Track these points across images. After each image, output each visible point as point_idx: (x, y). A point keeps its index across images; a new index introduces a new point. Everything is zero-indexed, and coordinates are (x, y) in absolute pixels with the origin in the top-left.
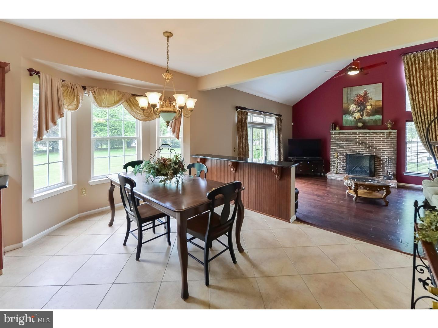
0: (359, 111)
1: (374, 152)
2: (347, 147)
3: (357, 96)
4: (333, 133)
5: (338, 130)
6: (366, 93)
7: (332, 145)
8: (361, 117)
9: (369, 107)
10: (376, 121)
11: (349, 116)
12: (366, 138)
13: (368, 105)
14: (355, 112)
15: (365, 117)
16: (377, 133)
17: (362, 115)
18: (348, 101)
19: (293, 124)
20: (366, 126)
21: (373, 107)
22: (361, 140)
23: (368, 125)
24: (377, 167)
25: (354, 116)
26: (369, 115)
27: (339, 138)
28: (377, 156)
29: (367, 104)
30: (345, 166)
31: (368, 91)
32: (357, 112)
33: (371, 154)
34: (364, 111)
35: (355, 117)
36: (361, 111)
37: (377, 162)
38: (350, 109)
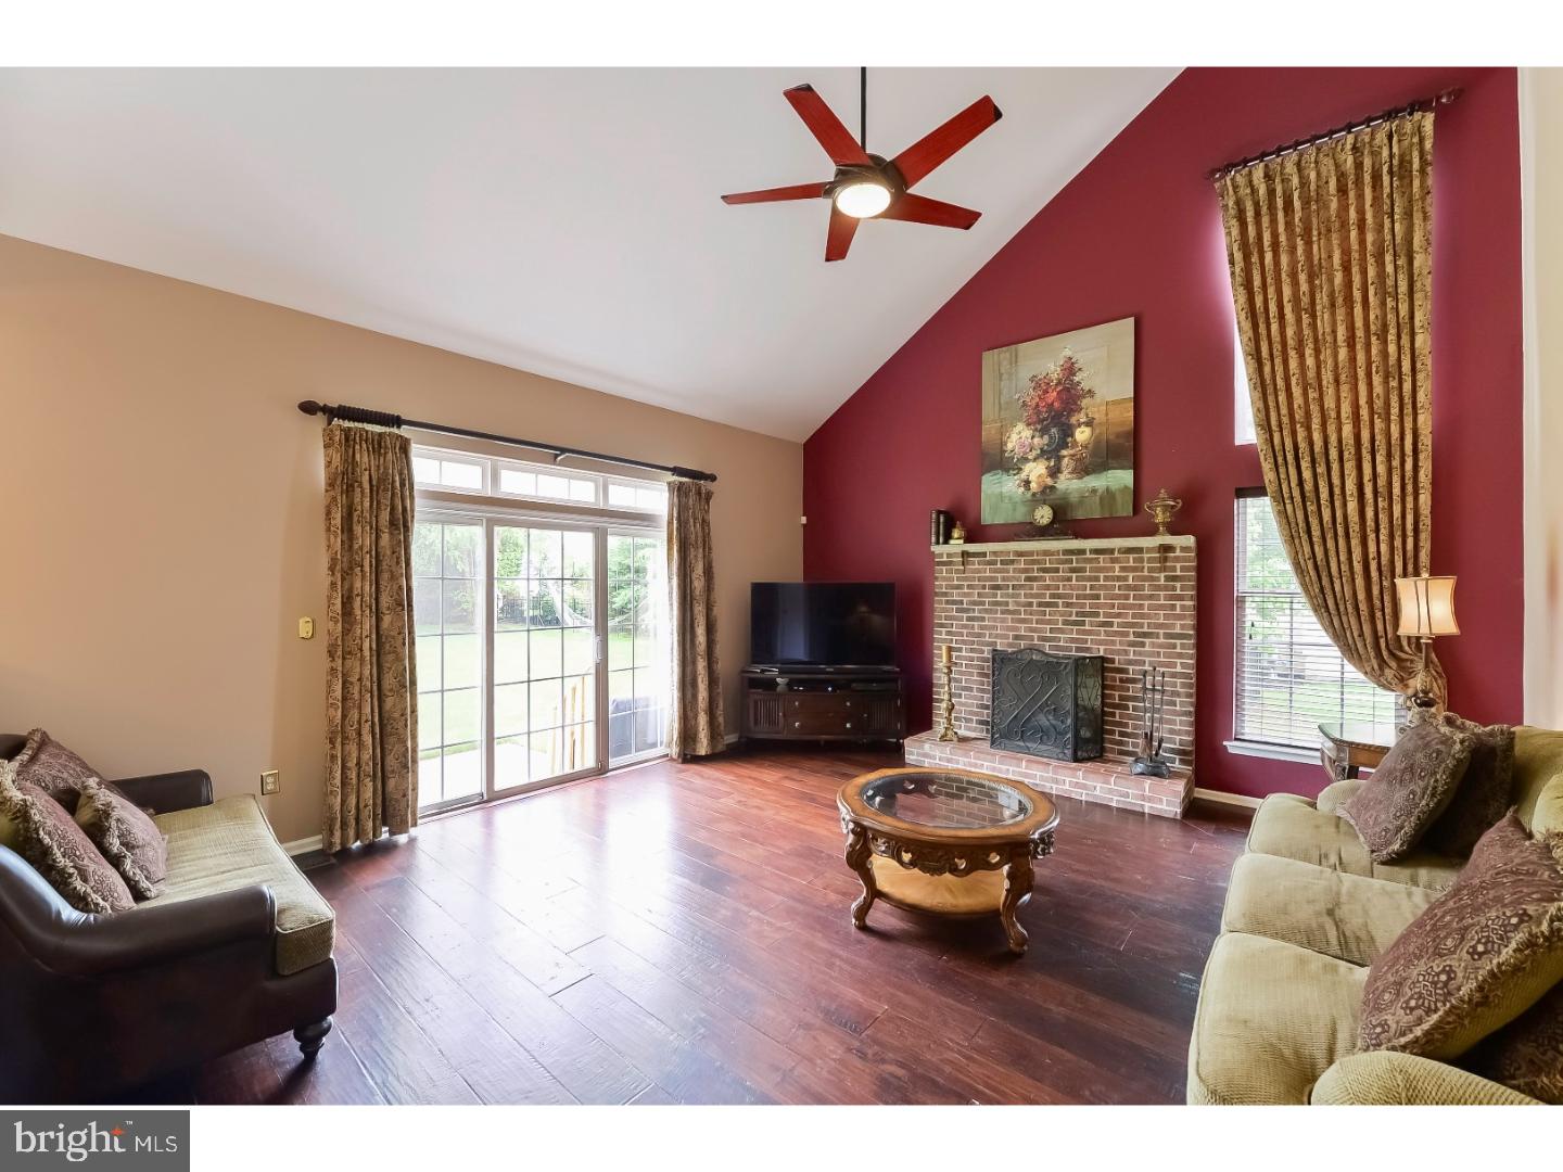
0: (1044, 454)
1: (1101, 643)
2: (995, 620)
3: (1037, 386)
4: (945, 559)
5: (957, 545)
6: (1070, 369)
7: (941, 610)
8: (1049, 481)
9: (1082, 435)
10: (1109, 496)
11: (1005, 477)
12: (1070, 579)
13: (1079, 426)
14: (1025, 460)
15: (1067, 483)
16: (1111, 551)
17: (1054, 472)
18: (1002, 413)
19: (804, 520)
20: (1065, 522)
21: (1097, 431)
22: (1048, 587)
23: (1080, 515)
24: (1113, 715)
25: (1023, 475)
26: (1084, 469)
27: (965, 579)
28: (1113, 661)
29: (1073, 420)
30: (987, 707)
31: (1081, 360)
32: (1035, 460)
33: (1088, 650)
34: (1064, 452)
35: (1027, 483)
36: (1051, 453)
37: (1113, 688)
38: (1010, 446)
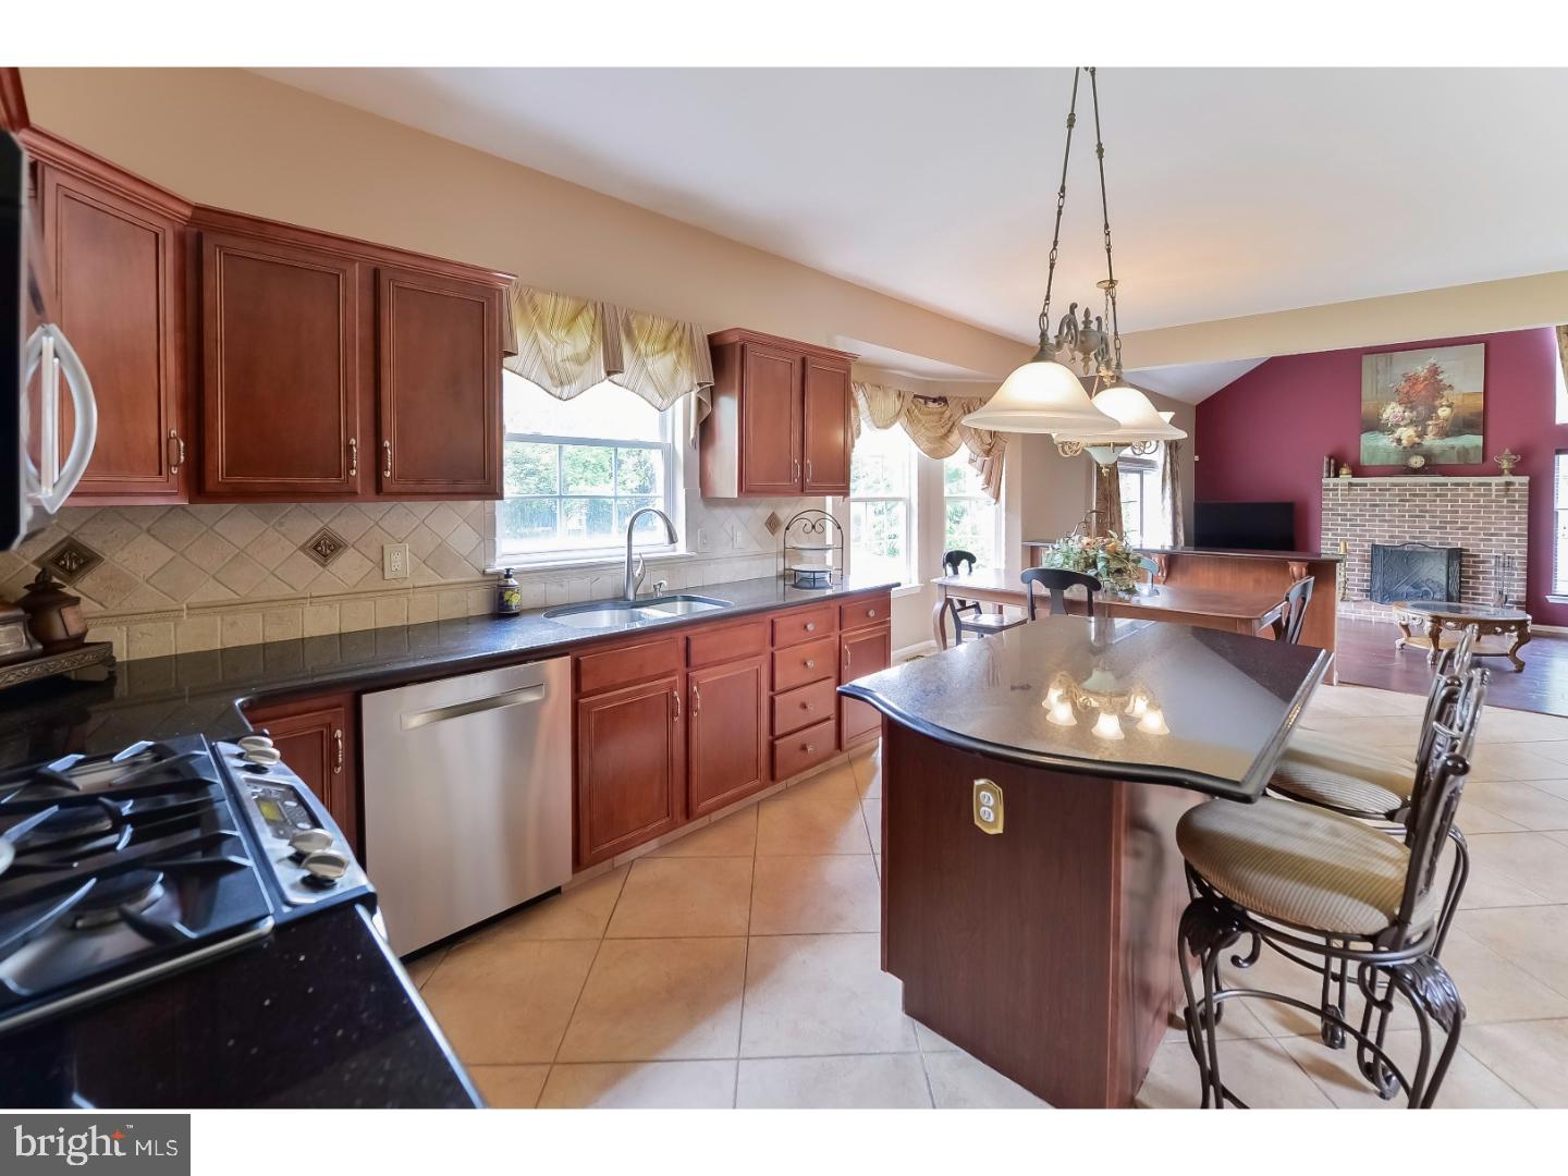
0: (1412, 423)
1: (1459, 539)
2: (1374, 526)
3: (1408, 379)
4: (1331, 487)
5: (1345, 477)
6: (1435, 371)
7: (1327, 520)
8: (1417, 440)
9: (1444, 412)
10: (1465, 451)
11: (1381, 435)
12: (1435, 501)
13: (1442, 406)
14: (1398, 426)
15: (1431, 441)
16: (1468, 484)
17: (1421, 435)
18: (1379, 395)
19: (1197, 458)
20: (1432, 467)
21: (1455, 411)
22: (1417, 506)
23: (1442, 461)
24: (1468, 582)
25: (1396, 435)
26: (1444, 433)
27: (1350, 500)
28: (1468, 550)
29: (1437, 403)
30: (1366, 581)
31: (1443, 366)
32: (1405, 426)
33: (1449, 544)
34: (1430, 423)
35: (1399, 441)
36: (1420, 424)
37: (1468, 566)
38: (1385, 416)
